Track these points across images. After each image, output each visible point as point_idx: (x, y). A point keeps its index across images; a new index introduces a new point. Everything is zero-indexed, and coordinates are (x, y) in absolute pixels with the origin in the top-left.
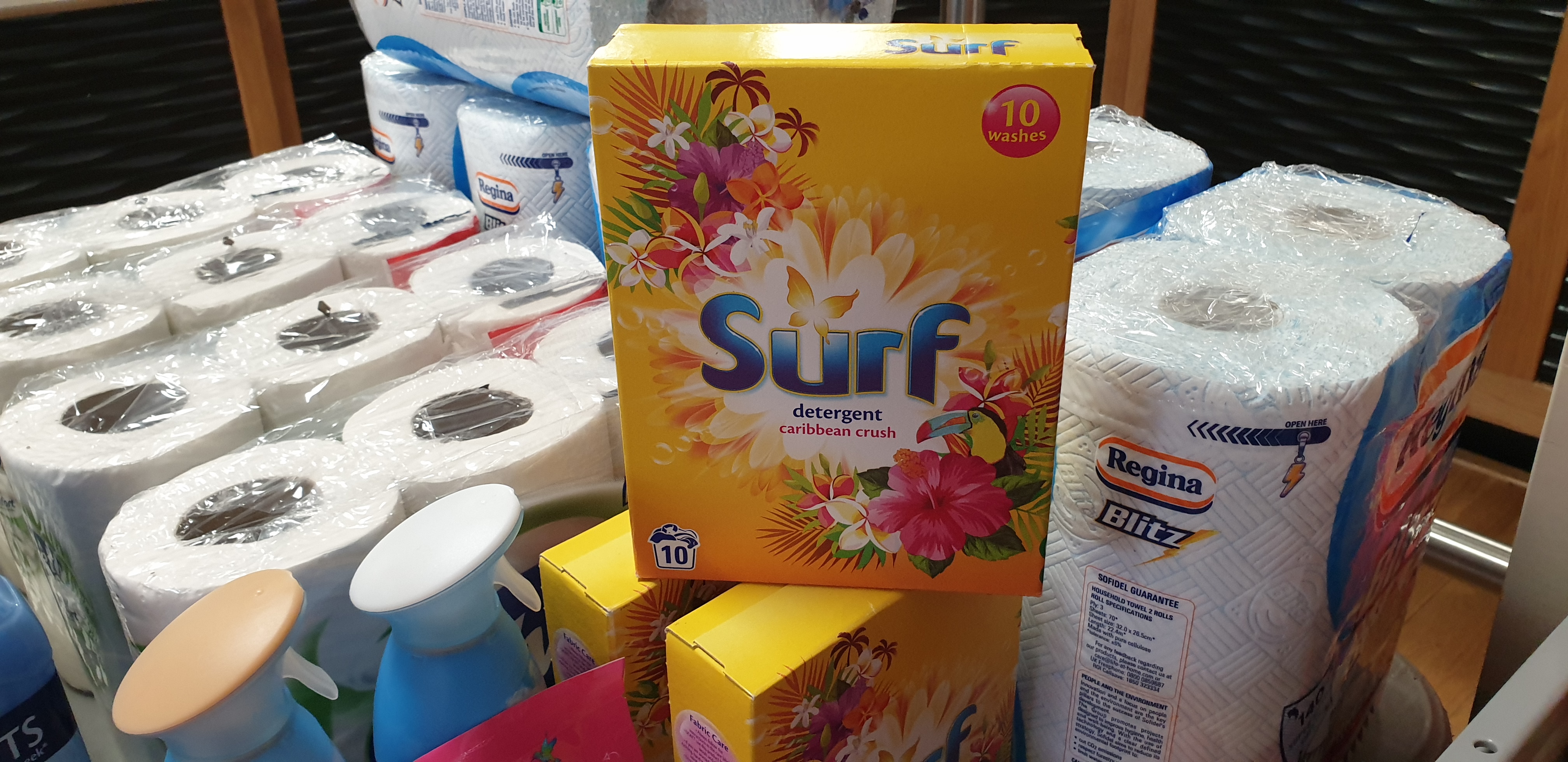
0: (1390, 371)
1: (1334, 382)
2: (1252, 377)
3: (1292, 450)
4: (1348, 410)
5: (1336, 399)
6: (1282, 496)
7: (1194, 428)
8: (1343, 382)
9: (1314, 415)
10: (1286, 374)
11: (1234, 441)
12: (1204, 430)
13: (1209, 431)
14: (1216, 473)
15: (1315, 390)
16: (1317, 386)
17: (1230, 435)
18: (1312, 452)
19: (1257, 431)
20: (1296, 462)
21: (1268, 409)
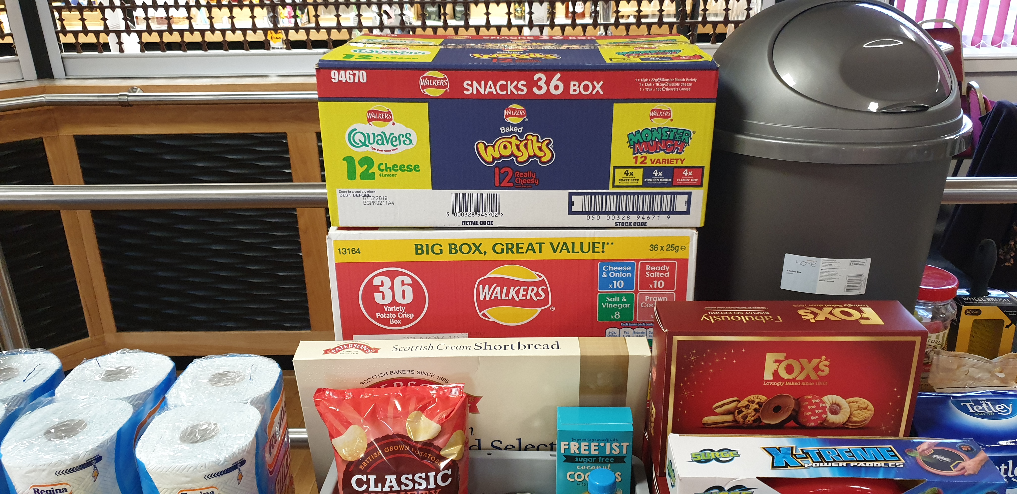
0: (257, 435)
1: (241, 447)
2: (217, 456)
3: (237, 470)
4: (248, 452)
5: (244, 451)
6: (239, 484)
7: (206, 477)
8: (244, 445)
9: (239, 458)
10: (227, 450)
11: (219, 476)
12: (209, 477)
13: (211, 476)
14: (217, 487)
15: (237, 452)
16: (237, 450)
17: (217, 475)
18: (242, 468)
19: (225, 470)
20: (239, 473)
21: (226, 463)
